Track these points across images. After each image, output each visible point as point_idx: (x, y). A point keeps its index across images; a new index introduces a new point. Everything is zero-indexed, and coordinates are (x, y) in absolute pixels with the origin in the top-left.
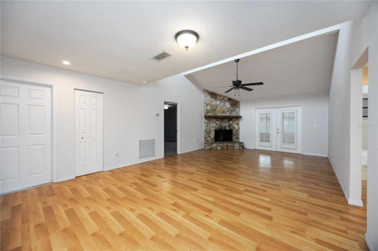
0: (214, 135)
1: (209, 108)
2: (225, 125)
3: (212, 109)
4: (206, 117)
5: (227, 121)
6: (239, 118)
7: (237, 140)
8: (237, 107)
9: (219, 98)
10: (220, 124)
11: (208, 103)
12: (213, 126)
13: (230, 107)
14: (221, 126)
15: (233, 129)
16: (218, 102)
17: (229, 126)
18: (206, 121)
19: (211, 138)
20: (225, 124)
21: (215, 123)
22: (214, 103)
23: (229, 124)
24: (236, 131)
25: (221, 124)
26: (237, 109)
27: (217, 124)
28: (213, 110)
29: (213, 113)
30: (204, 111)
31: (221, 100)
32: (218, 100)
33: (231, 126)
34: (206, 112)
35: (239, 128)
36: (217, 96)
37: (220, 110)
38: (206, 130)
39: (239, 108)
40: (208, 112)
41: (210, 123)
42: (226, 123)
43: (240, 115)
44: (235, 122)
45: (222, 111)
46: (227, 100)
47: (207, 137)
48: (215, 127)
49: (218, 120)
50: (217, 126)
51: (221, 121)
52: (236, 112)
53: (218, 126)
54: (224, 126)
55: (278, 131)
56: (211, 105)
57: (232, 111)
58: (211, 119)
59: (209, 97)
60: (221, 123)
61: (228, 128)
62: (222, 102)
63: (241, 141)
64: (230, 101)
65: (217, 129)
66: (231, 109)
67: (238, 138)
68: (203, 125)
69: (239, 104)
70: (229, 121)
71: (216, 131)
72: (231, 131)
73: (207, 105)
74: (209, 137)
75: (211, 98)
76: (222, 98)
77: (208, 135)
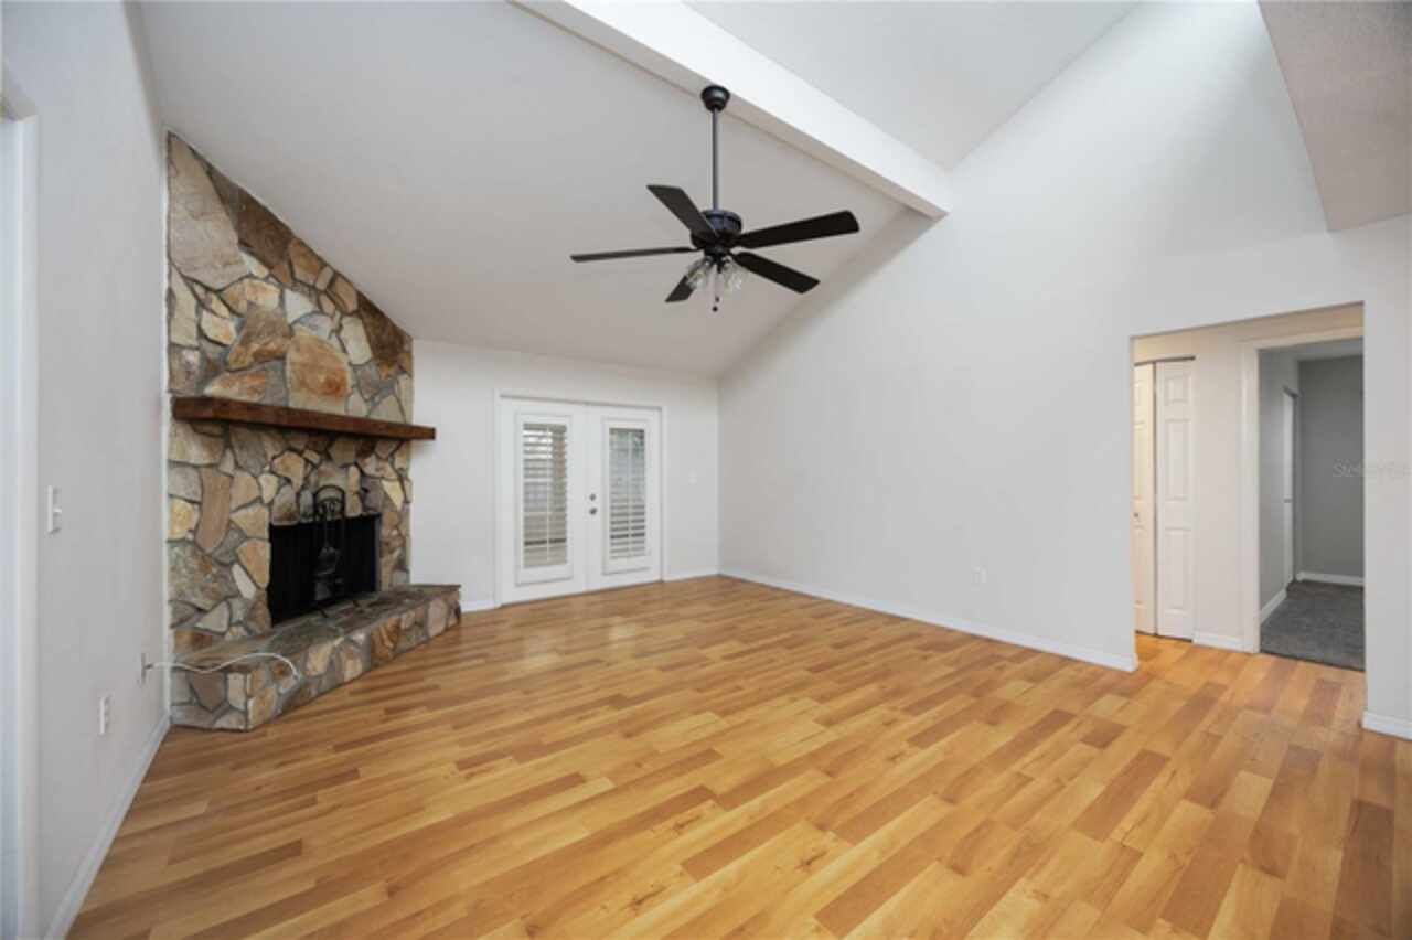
0: (264, 578)
1: (221, 327)
2: (342, 479)
3: (255, 347)
4: (195, 413)
5: (351, 457)
6: (408, 436)
7: (399, 578)
8: (403, 370)
9: (299, 274)
10: (306, 478)
11: (218, 285)
12: (255, 494)
13: (369, 362)
14: (315, 496)
15: (379, 510)
16: (298, 305)
17: (364, 493)
18: (196, 453)
19: (236, 603)
20: (338, 480)
21: (272, 472)
22: (268, 297)
23: (362, 473)
24: (395, 522)
25: (313, 478)
26: (403, 379)
27: (289, 481)
28: (261, 357)
29: (256, 383)
30: (173, 348)
31: (311, 290)
32: (296, 284)
33: (371, 495)
34: (193, 358)
35: (406, 502)
36: (292, 249)
37: (313, 367)
38: (191, 544)
39: (411, 376)
40: (212, 369)
41: (228, 466)
42: (346, 466)
43: (419, 419)
44: (392, 464)
45: (322, 379)
46: (352, 305)
47: (200, 601)
48: (271, 504)
49: (292, 450)
50: (288, 494)
51: (315, 458)
52: (399, 400)
53: (298, 495)
54: (336, 494)
56: (242, 307)
57: (376, 392)
58: (243, 433)
59: (219, 233)
60: (314, 466)
61: (354, 509)
62: (320, 310)
63: (421, 572)
64: (368, 320)
65: (290, 517)
66: (372, 371)
67: (402, 565)
68: (165, 489)
69: (409, 354)
70: (364, 453)
71: (277, 534)
72: (367, 526)
73: (206, 296)
74: (230, 595)
75: (244, 244)
76: (321, 285)
77: (215, 578)
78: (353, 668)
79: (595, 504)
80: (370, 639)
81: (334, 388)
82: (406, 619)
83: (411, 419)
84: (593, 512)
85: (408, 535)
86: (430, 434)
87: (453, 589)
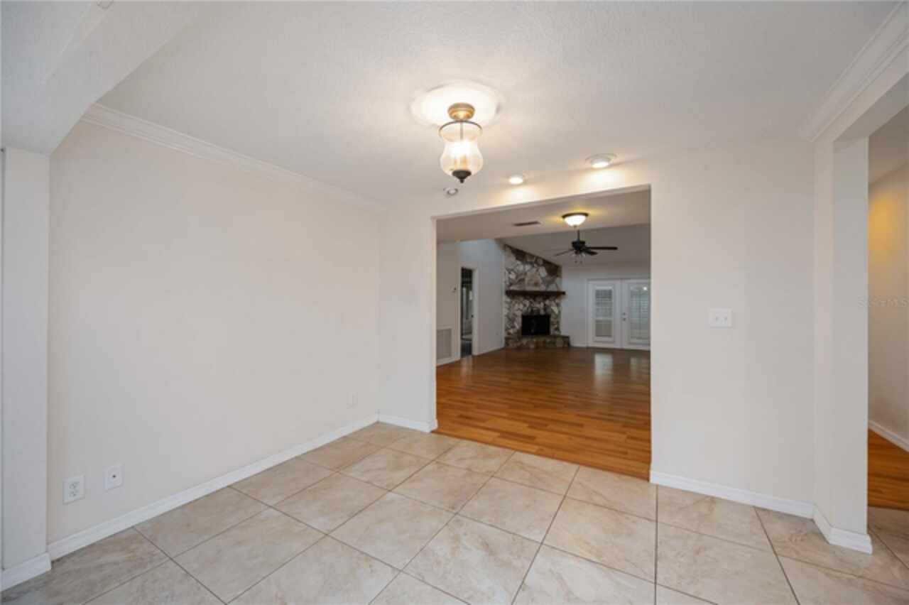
0: (520, 325)
1: (513, 276)
2: (539, 306)
3: (519, 278)
4: (508, 293)
5: (541, 300)
6: (559, 294)
7: (557, 333)
8: (557, 276)
9: (529, 260)
10: (530, 305)
11: (512, 269)
12: (519, 308)
13: (547, 276)
14: (531, 309)
15: (550, 313)
16: (528, 267)
17: (545, 309)
18: (509, 300)
19: (515, 329)
20: (538, 306)
21: (523, 304)
22: (521, 268)
23: (545, 305)
24: (555, 317)
26: (558, 279)
27: (526, 306)
28: (520, 281)
29: (519, 286)
30: (505, 282)
31: (531, 263)
32: (527, 263)
33: (548, 309)
34: (508, 283)
35: (559, 312)
36: (527, 256)
37: (531, 280)
38: (507, 316)
39: (561, 278)
40: (511, 284)
41: (514, 303)
42: (540, 303)
43: (563, 289)
44: (555, 302)
45: (533, 282)
46: (541, 263)
47: (509, 327)
48: (522, 311)
49: (527, 299)
50: (526, 309)
51: (532, 300)
52: (557, 285)
53: (528, 309)
54: (537, 309)
55: (624, 317)
56: (516, 271)
57: (549, 283)
58: (517, 296)
59: (513, 258)
60: (532, 303)
61: (542, 312)
62: (533, 267)
63: (563, 332)
64: (546, 266)
65: (526, 313)
66: (549, 279)
67: (558, 329)
68: (504, 307)
69: (561, 271)
70: (545, 299)
71: (524, 317)
72: (547, 317)
73: (510, 271)
74: (513, 327)
75: (517, 259)
76: (533, 261)
77: (512, 323)
78: (532, 346)
79: (626, 317)
80: (539, 342)
81: (536, 284)
82: (548, 340)
83: (560, 289)
84: (624, 319)
86: (564, 293)
87: (568, 337)
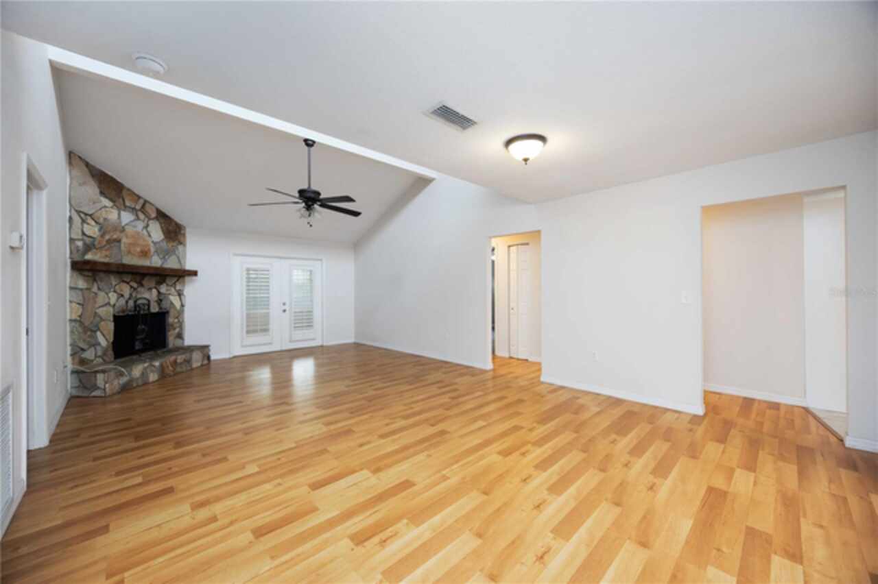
0: (111, 338)
1: (92, 230)
2: (149, 295)
3: (107, 237)
4: (80, 267)
5: (153, 284)
6: (182, 275)
7: (178, 343)
8: (181, 243)
9: (128, 204)
10: (131, 295)
11: (90, 213)
12: (107, 301)
13: (162, 241)
14: (135, 302)
15: (168, 309)
16: (127, 217)
17: (160, 301)
18: (81, 284)
19: (98, 348)
20: (147, 295)
21: (115, 291)
22: (113, 215)
23: (159, 292)
24: (177, 315)
25: (134, 295)
26: (180, 248)
27: (122, 296)
28: (109, 242)
29: (108, 253)
30: (72, 240)
31: (133, 210)
32: (126, 208)
33: (163, 302)
34: (80, 244)
35: (182, 306)
36: (124, 193)
37: (134, 244)
38: (78, 322)
39: (185, 245)
40: (88, 248)
41: (95, 289)
42: (150, 289)
43: (189, 266)
44: (175, 288)
45: (138, 249)
46: (154, 215)
47: (82, 345)
48: (114, 305)
49: (124, 281)
50: (122, 302)
51: (135, 285)
52: (178, 258)
53: (127, 302)
54: (145, 302)
55: (284, 307)
56: (101, 220)
57: (166, 254)
58: (102, 275)
59: (91, 190)
60: (135, 289)
61: (154, 309)
62: (138, 218)
63: (189, 340)
64: (162, 221)
65: (123, 311)
66: (164, 245)
67: (180, 336)
68: (68, 298)
69: (184, 235)
70: (160, 283)
71: (117, 319)
72: (162, 316)
73: (85, 216)
74: (96, 344)
75: (102, 193)
76: (138, 207)
77: (90, 336)
78: (153, 377)
79: (286, 307)
80: (161, 365)
81: (145, 254)
82: (180, 358)
83: (185, 266)
84: (284, 311)
85: (183, 321)
86: (195, 273)
87: (207, 347)
